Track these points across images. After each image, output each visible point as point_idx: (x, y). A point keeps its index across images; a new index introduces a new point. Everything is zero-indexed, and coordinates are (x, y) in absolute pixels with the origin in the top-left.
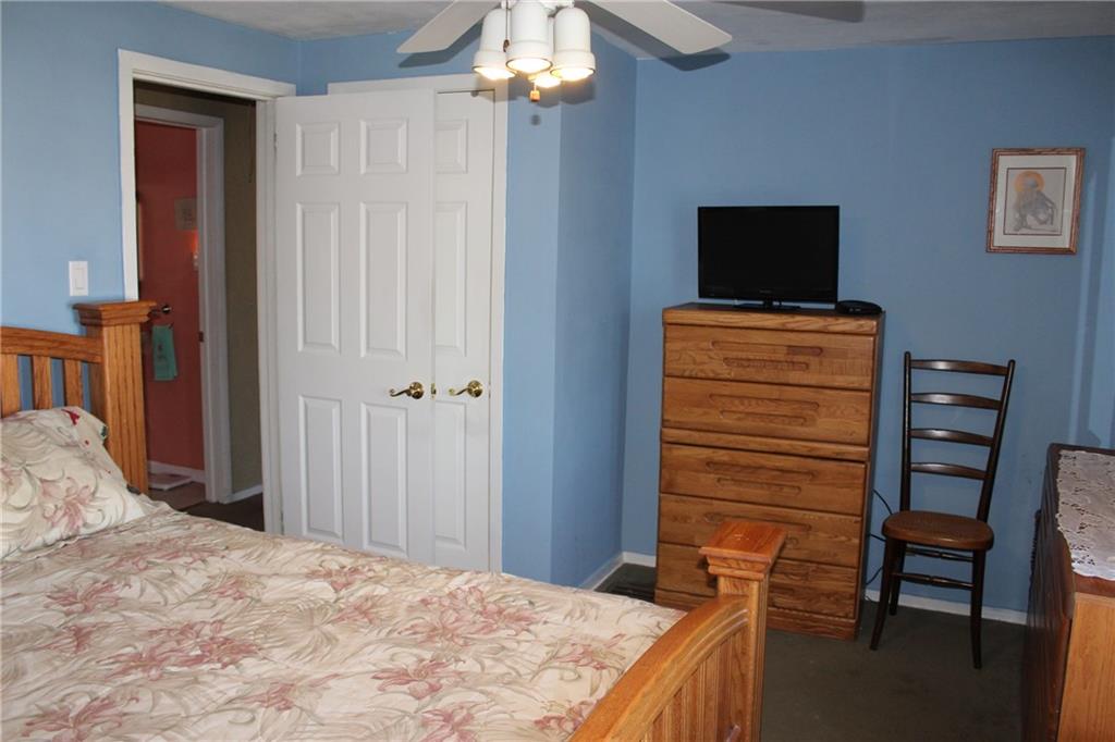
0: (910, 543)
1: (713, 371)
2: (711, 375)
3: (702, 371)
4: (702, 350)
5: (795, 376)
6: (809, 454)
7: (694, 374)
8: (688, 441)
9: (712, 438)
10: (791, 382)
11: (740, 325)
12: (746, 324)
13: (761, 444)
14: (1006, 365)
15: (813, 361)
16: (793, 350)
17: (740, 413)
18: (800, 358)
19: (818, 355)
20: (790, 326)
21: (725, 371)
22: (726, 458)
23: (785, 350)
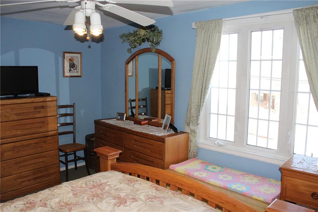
0: (68, 152)
1: (12, 118)
2: (12, 120)
3: (8, 119)
4: (8, 112)
5: (37, 115)
6: (43, 136)
7: (6, 120)
8: (6, 142)
9: (14, 139)
10: (36, 117)
11: (20, 103)
12: (22, 102)
13: (29, 137)
14: (73, 104)
15: (42, 110)
16: (36, 108)
17: (22, 129)
18: (38, 110)
19: (42, 108)
20: (35, 101)
21: (16, 118)
22: (19, 145)
23: (33, 108)
